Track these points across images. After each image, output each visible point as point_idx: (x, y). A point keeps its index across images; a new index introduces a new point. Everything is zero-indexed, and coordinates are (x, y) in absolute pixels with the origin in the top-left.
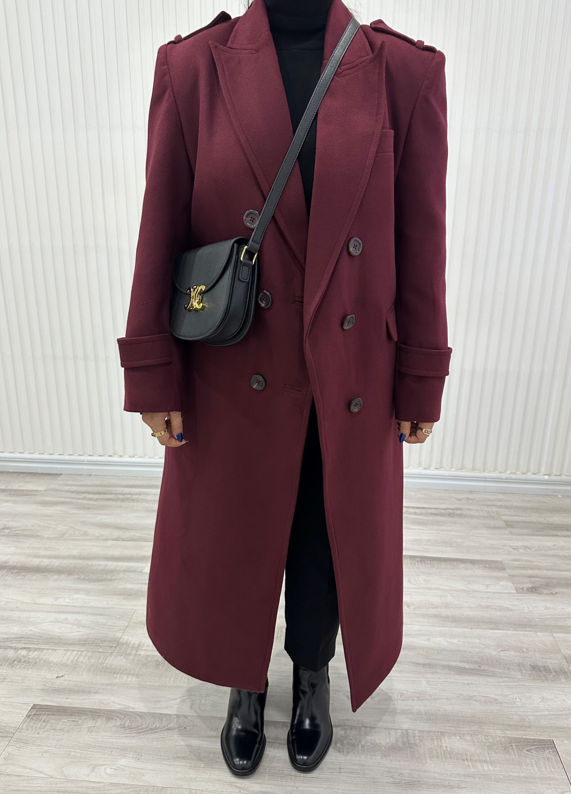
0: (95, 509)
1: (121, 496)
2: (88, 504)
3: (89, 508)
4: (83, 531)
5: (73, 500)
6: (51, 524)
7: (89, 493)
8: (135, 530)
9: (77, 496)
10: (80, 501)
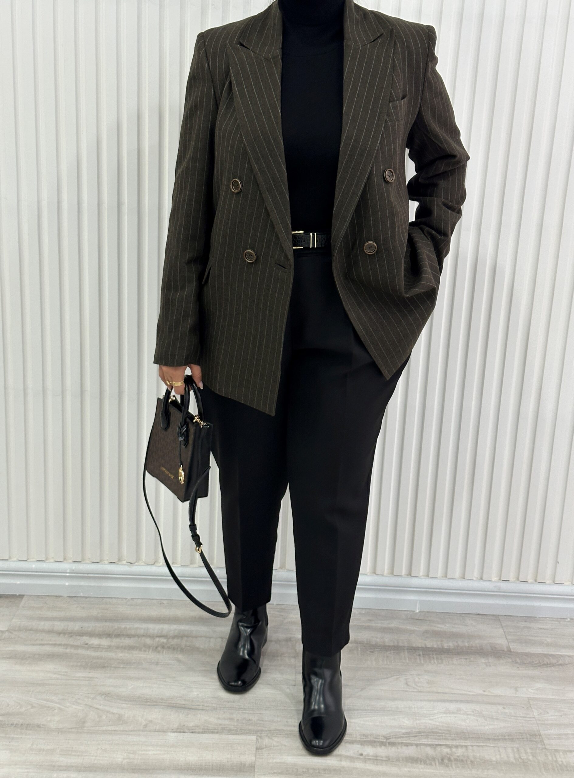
0: (115, 667)
1: (148, 641)
2: (98, 658)
3: (104, 667)
4: (113, 713)
5: (68, 651)
6: (52, 701)
7: (91, 635)
8: (203, 710)
9: (71, 641)
10: (81, 651)
